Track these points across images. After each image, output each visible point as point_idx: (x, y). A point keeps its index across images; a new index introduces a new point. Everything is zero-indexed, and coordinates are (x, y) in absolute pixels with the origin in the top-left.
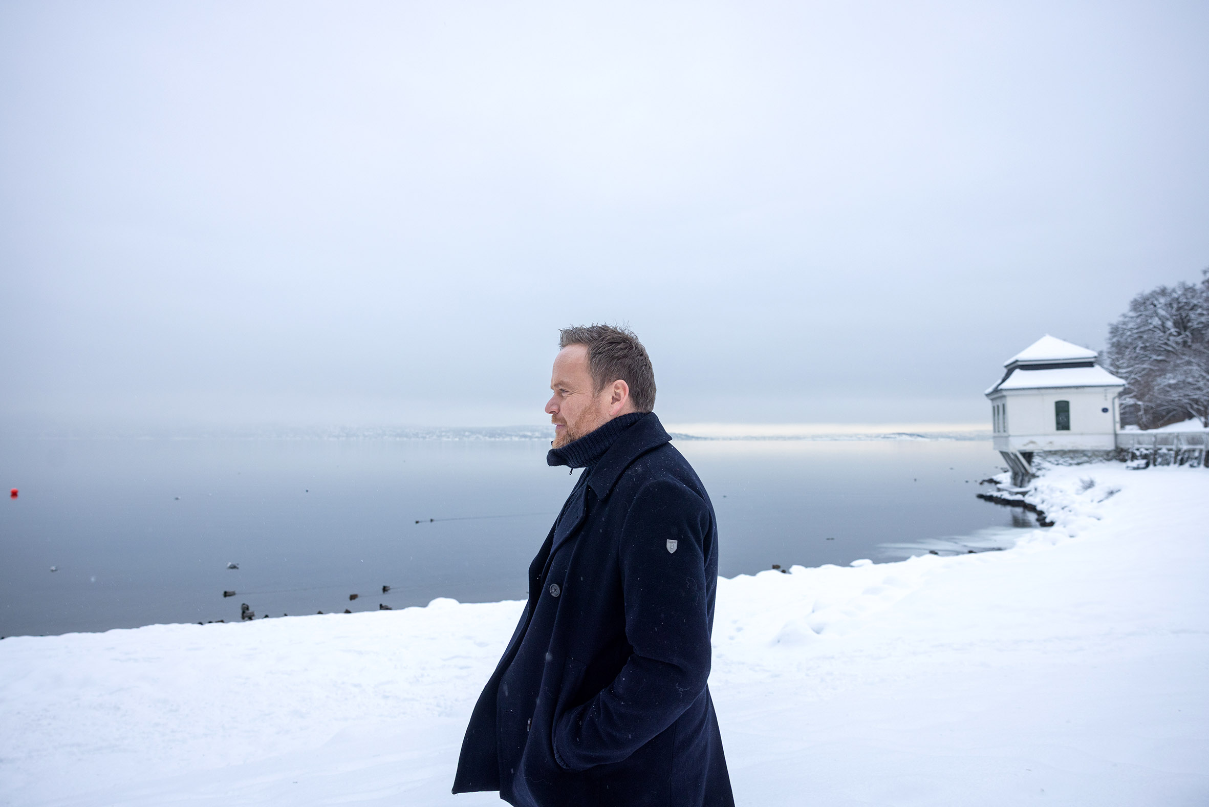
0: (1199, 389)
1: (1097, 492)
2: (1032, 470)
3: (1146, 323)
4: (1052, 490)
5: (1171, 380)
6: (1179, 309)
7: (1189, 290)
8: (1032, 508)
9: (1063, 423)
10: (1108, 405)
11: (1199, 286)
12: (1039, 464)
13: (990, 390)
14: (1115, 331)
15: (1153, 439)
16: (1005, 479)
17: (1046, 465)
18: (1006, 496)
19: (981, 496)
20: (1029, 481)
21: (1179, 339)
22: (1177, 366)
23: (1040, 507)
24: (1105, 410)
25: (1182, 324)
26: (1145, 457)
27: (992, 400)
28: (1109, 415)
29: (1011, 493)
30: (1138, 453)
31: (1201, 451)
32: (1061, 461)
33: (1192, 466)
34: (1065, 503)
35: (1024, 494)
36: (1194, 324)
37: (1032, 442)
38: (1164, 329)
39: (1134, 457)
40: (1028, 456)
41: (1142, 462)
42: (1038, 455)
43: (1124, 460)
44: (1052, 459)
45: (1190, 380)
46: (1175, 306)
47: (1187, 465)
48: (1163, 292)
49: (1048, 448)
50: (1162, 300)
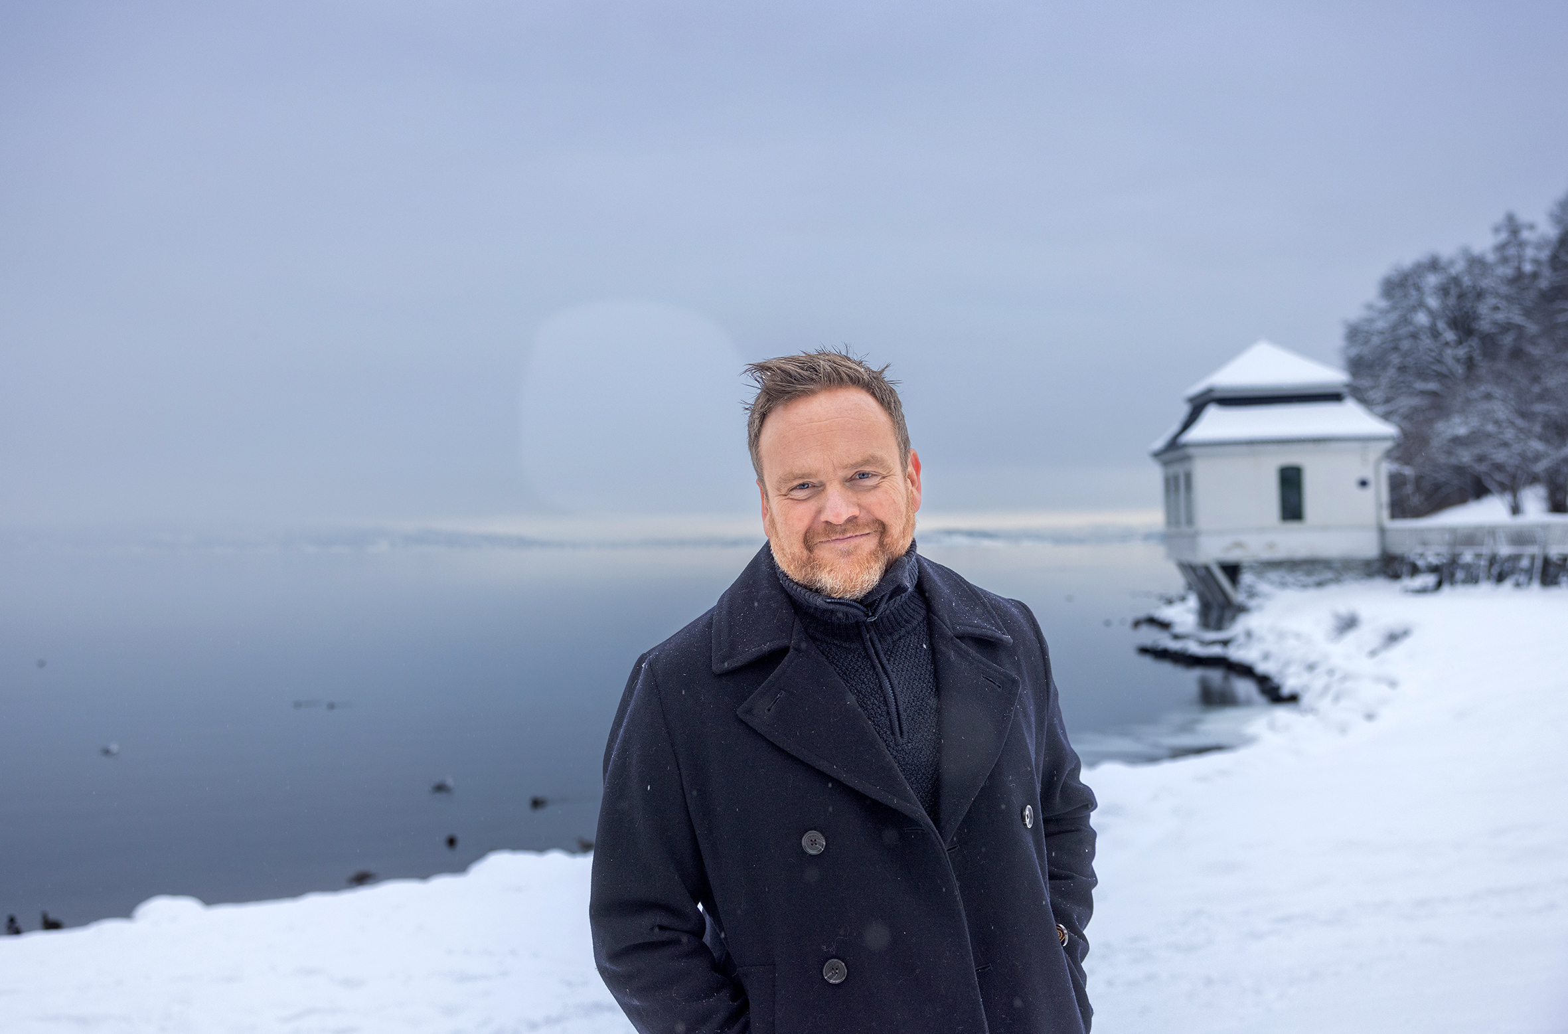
0: (1505, 444)
1: (1367, 635)
2: (1239, 597)
3: (1405, 320)
4: (1281, 635)
5: (1458, 427)
6: (1461, 296)
7: (1476, 263)
8: (1245, 671)
9: (1292, 509)
10: (1368, 474)
11: (1491, 257)
12: (1250, 587)
13: (1159, 443)
14: (1354, 333)
15: (1447, 537)
16: (1184, 615)
17: (1263, 587)
18: (1194, 648)
19: (1144, 651)
20: (1233, 619)
21: (1462, 352)
22: (1468, 401)
23: (1262, 668)
24: (1364, 483)
25: (1463, 324)
26: (1434, 569)
27: (1166, 464)
28: (1369, 493)
29: (1204, 643)
30: (1420, 563)
31: (1533, 558)
32: (1289, 578)
33: (1518, 585)
34: (1312, 658)
35: (1225, 643)
36: (1484, 325)
37: (1239, 545)
38: (1435, 334)
39: (1415, 570)
40: (1232, 571)
41: (1430, 580)
42: (1251, 568)
43: (1396, 576)
44: (1274, 575)
45: (1490, 428)
46: (1454, 291)
47: (1508, 585)
48: (1434, 265)
49: (1266, 555)
50: (1432, 280)
